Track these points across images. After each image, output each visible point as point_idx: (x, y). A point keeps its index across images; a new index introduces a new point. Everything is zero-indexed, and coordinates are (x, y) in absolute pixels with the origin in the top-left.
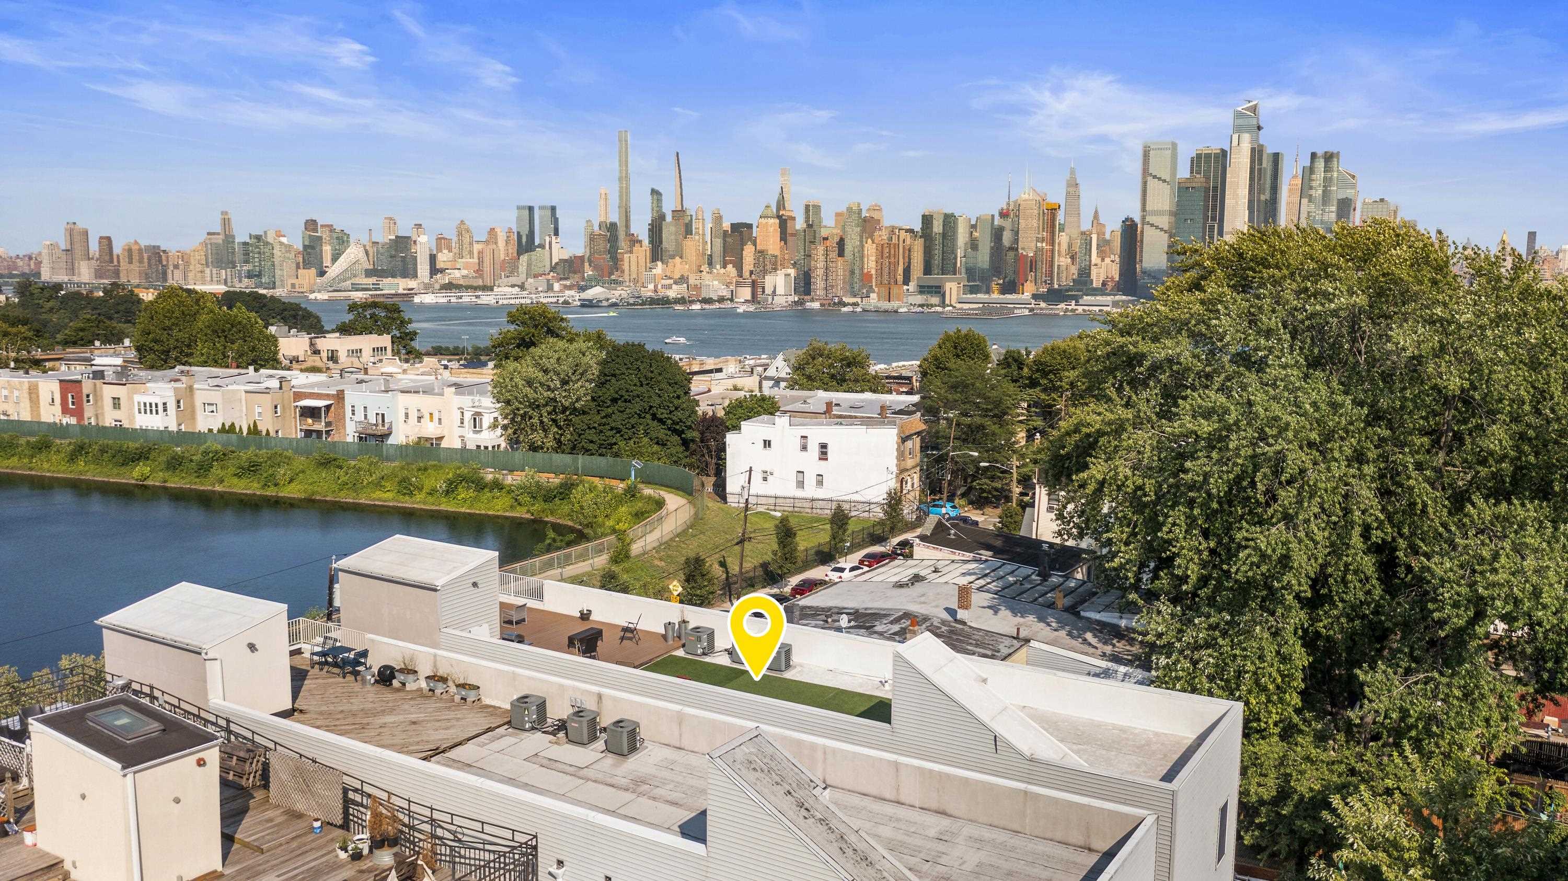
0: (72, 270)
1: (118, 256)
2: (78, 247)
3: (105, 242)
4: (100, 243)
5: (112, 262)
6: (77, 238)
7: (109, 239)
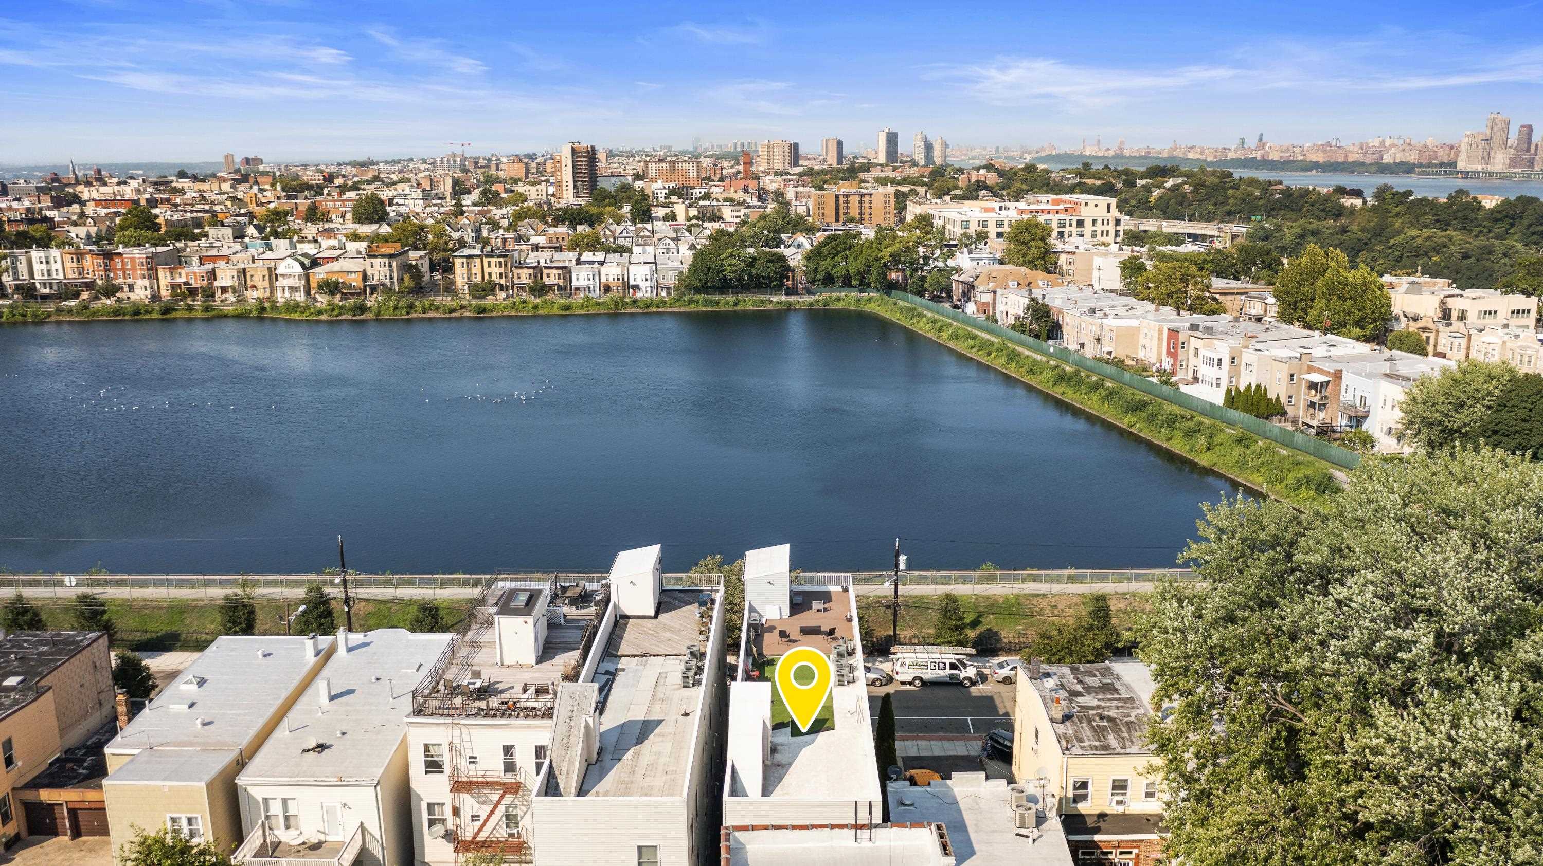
0: (1488, 159)
1: (1537, 145)
2: (1497, 137)
3: (1526, 130)
4: (1520, 131)
5: (1529, 150)
6: (1498, 128)
7: (1530, 128)
